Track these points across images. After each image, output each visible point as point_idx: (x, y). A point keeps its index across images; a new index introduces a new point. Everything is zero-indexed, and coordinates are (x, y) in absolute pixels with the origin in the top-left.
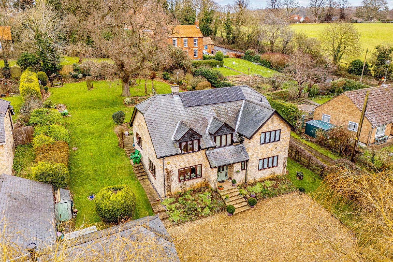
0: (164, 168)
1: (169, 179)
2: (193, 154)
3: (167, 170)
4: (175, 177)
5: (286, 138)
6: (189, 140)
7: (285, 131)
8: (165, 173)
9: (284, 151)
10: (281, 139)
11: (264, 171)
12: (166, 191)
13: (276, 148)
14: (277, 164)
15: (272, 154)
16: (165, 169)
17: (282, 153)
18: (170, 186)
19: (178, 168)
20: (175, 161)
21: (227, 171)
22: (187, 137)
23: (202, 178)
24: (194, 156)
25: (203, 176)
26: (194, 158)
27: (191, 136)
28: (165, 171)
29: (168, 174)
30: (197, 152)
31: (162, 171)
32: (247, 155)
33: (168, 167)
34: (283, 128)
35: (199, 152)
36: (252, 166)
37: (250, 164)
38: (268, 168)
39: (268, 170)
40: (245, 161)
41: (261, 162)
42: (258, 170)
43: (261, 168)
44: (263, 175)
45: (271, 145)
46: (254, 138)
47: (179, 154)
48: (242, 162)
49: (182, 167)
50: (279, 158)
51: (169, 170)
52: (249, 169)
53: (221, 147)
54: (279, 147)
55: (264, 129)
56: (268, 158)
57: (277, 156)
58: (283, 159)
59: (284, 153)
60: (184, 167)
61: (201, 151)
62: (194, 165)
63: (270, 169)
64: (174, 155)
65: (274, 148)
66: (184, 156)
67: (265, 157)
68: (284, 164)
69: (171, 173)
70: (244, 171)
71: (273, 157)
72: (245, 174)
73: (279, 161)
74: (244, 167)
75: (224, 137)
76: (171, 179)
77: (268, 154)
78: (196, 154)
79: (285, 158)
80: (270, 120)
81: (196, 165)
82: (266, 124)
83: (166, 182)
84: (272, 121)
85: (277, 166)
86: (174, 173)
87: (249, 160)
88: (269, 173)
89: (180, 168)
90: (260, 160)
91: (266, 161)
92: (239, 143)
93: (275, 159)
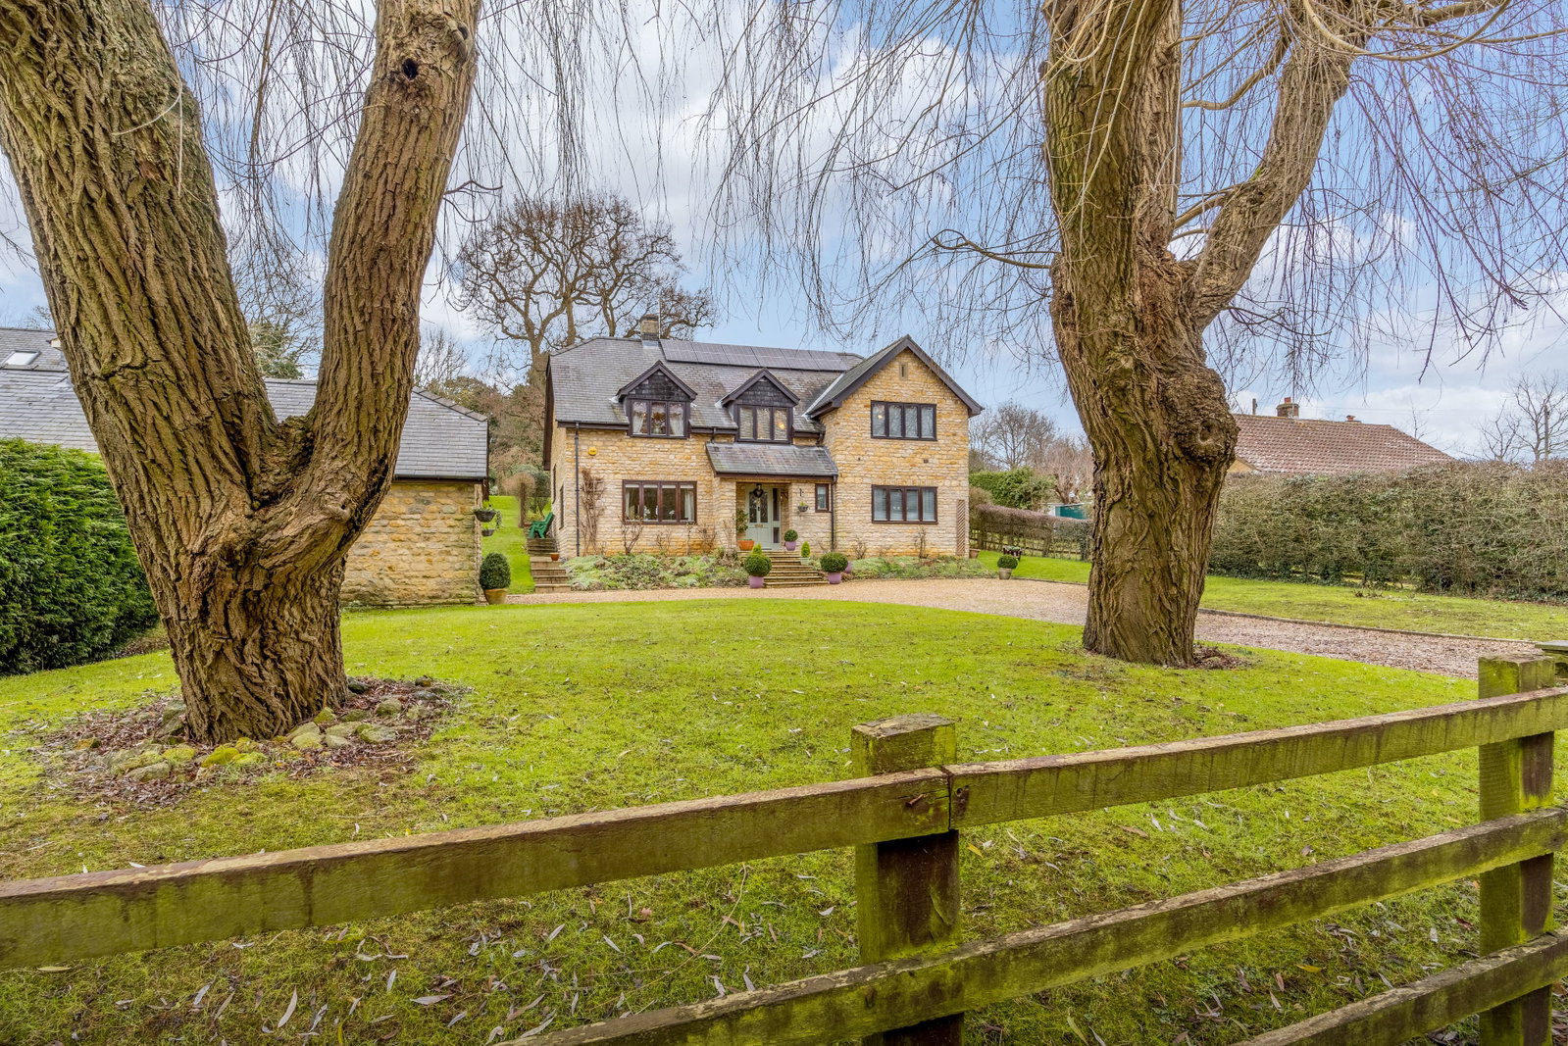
0: (577, 465)
1: (590, 505)
2: (667, 445)
3: (586, 473)
4: (611, 502)
5: (954, 434)
6: (654, 397)
7: (950, 414)
8: (581, 482)
9: (953, 478)
10: (938, 437)
11: (892, 529)
12: (582, 540)
13: (926, 461)
14: (936, 517)
15: (914, 477)
16: (580, 469)
17: (947, 483)
18: (594, 526)
19: (619, 477)
20: (613, 451)
21: (777, 524)
22: (650, 388)
23: (696, 526)
24: (669, 451)
25: (699, 521)
26: (671, 456)
27: (663, 389)
28: (581, 476)
29: (590, 487)
30: (679, 442)
31: (572, 475)
32: (830, 463)
33: (596, 467)
34: (941, 401)
35: (685, 442)
36: (851, 500)
37: (842, 493)
38: (905, 522)
39: (905, 527)
40: (826, 482)
41: (880, 499)
42: (873, 521)
43: (880, 516)
44: (889, 541)
45: (910, 448)
46: (849, 413)
47: (624, 429)
48: (817, 485)
49: (634, 478)
50: (940, 497)
51: (593, 474)
52: (840, 508)
53: (756, 442)
54: (936, 461)
55: (878, 390)
56: (904, 491)
57: (933, 490)
58: (954, 505)
59: (954, 483)
60: (641, 478)
61: (692, 440)
62: (672, 478)
63: (911, 527)
64: (607, 432)
65: (919, 460)
66: (640, 444)
67: (891, 483)
68: (960, 520)
69: (600, 488)
70: (827, 516)
71: (919, 491)
72: (828, 526)
73: (939, 509)
74: (826, 505)
75: (763, 415)
76: (598, 503)
77: (900, 474)
78: (677, 445)
79: (961, 502)
80: (896, 366)
81: (678, 483)
82: (884, 375)
83: (582, 511)
84: (903, 371)
85: (936, 523)
86: (610, 488)
87: (840, 480)
88: (910, 541)
89: (627, 477)
90: (874, 487)
91: (896, 497)
92: (813, 443)
93: (927, 498)
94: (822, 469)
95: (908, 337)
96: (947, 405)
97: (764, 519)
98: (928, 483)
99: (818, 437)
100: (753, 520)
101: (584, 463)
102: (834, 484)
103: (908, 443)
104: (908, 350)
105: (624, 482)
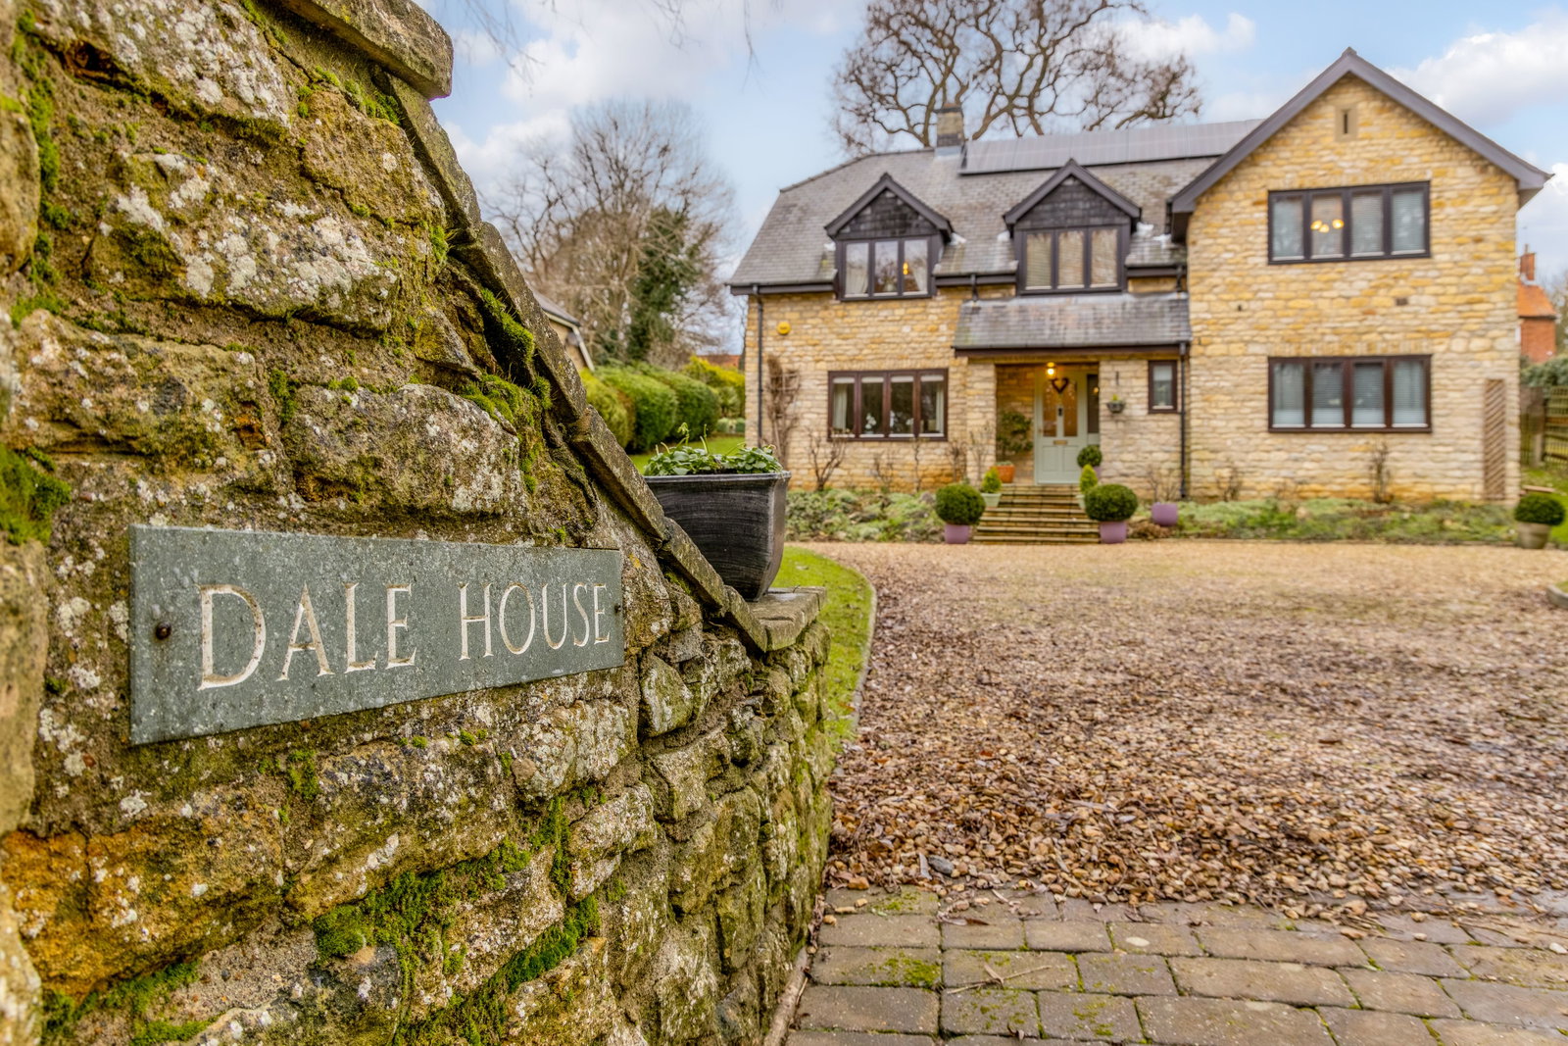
0: (760, 352)
1: (778, 413)
2: (899, 310)
3: (774, 363)
4: (811, 407)
5: (1478, 240)
6: (879, 234)
7: (1465, 198)
8: (766, 378)
9: (1473, 334)
10: (1434, 249)
11: (1316, 445)
13: (1402, 302)
14: (1428, 419)
15: (1373, 337)
16: (765, 358)
17: (1458, 345)
19: (824, 366)
20: (814, 327)
22: (874, 221)
23: (943, 445)
24: (902, 320)
25: (952, 435)
26: (906, 329)
27: (893, 218)
28: (765, 367)
29: (779, 384)
30: (921, 303)
31: (753, 366)
32: (1185, 320)
33: (789, 353)
34: (1442, 174)
35: (931, 303)
36: (1218, 390)
37: (1199, 378)
38: (1348, 429)
39: (1347, 440)
40: (1171, 355)
41: (1291, 382)
42: (1272, 430)
43: (1291, 418)
44: (1309, 468)
45: (1360, 278)
46: (1217, 220)
47: (835, 289)
48: (1152, 364)
49: (846, 367)
50: (1438, 377)
51: (785, 366)
52: (1195, 405)
53: (1055, 293)
54: (1426, 299)
55: (1283, 169)
56: (1347, 367)
57: (1423, 362)
58: (1477, 390)
59: (1477, 344)
60: (856, 367)
61: (940, 299)
62: (906, 365)
63: (1362, 440)
64: (805, 296)
65: (1383, 300)
66: (856, 311)
67: (1315, 351)
68: (1492, 425)
69: (794, 384)
70: (1173, 421)
71: (1385, 366)
72: (1176, 438)
73: (1437, 401)
74: (1170, 400)
75: (1072, 244)
76: (790, 410)
77: (1335, 331)
78: (916, 308)
79: (1494, 385)
80: (1329, 115)
81: (917, 373)
82: (1298, 136)
83: (767, 423)
84: (1346, 123)
85: (1427, 431)
86: (806, 384)
87: (1195, 350)
88: (1361, 467)
89: (835, 367)
90: (1276, 363)
91: (1325, 380)
92: (1170, 286)
93: (1406, 382)
94: (1165, 333)
95: (1350, 53)
96: (1454, 178)
97: (1071, 432)
98: (1407, 348)
99: (1175, 274)
100: (1050, 432)
101: (771, 348)
102: (1186, 358)
103: (1355, 267)
104: (1349, 79)
105: (832, 374)
